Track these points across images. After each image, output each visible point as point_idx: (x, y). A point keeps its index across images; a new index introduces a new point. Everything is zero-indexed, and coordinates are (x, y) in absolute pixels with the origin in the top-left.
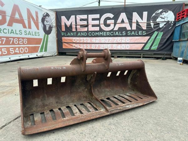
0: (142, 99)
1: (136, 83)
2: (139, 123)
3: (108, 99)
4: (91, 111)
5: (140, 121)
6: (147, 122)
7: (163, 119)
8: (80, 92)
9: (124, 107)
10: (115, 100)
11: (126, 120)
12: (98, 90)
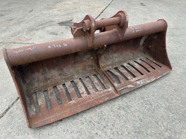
0: (154, 69)
1: (150, 47)
2: (150, 106)
3: (116, 68)
4: (99, 90)
5: (151, 104)
6: (158, 106)
7: (175, 101)
8: (85, 61)
9: (134, 83)
10: (124, 71)
11: (136, 101)
12: (105, 57)
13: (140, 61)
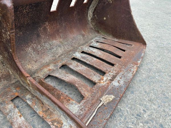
0: (124, 51)
1: (105, 19)
3: (64, 66)
10: (81, 68)
12: (34, 50)
13: (98, 44)
